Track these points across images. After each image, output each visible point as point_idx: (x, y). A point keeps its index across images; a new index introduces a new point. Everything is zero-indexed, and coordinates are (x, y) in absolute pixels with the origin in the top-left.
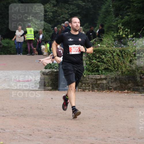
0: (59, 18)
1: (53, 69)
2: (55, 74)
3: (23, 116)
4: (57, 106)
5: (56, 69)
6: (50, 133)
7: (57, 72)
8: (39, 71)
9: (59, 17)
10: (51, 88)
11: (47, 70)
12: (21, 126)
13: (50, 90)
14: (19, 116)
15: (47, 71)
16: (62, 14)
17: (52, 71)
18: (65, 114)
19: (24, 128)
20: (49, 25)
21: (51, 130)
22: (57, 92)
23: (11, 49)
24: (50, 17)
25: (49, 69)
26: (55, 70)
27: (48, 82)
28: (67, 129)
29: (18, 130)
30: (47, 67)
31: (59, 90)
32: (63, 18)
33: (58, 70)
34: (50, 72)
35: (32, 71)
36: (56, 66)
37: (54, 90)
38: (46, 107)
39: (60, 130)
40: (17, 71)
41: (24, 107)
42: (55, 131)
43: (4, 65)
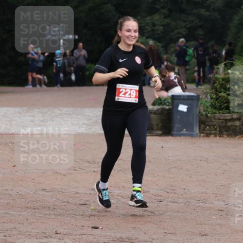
0: (173, 34)
1: (163, 105)
2: (166, 112)
3: (123, 171)
4: (170, 158)
5: (168, 105)
6: (161, 196)
7: (170, 109)
9: (173, 32)
10: (161, 132)
11: (156, 107)
12: (119, 185)
13: (160, 135)
14: (117, 172)
15: (155, 109)
16: (177, 29)
17: (163, 109)
18: (182, 169)
19: (123, 188)
20: (159, 44)
21: (162, 191)
22: (170, 137)
24: (159, 32)
25: (159, 105)
26: (167, 107)
27: (157, 125)
28: (184, 189)
29: (115, 191)
30: (155, 103)
31: (172, 135)
32: (179, 33)
33: (171, 107)
34: (160, 110)
36: (168, 102)
37: (165, 136)
38: (154, 158)
39: (173, 191)
41: (124, 159)
42: (168, 192)
43: (95, 100)
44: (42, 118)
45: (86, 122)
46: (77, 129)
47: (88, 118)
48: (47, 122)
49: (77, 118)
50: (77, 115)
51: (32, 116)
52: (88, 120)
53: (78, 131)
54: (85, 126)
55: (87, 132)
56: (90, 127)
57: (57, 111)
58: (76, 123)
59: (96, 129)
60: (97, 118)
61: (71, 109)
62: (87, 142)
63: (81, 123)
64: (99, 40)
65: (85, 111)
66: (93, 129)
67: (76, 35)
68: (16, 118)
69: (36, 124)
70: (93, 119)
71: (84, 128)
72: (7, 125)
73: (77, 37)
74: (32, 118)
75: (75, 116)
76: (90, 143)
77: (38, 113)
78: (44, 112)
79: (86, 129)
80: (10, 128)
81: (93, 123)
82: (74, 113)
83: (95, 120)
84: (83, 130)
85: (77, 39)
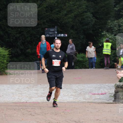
8: (113, 85)
15: (121, 85)
23: (86, 63)
30: (121, 80)
35: (107, 84)
38: (121, 119)
40: (92, 84)
41: (100, 120)
43: (80, 78)
44: (43, 92)
45: (74, 94)
46: (68, 99)
47: (75, 91)
49: (68, 91)
50: (67, 89)
51: (37, 90)
53: (68, 100)
54: (72, 96)
55: (74, 101)
56: (76, 97)
59: (80, 98)
60: (81, 91)
62: (75, 107)
63: (70, 94)
64: (82, 37)
65: (73, 86)
66: (78, 99)
67: (66, 34)
68: (26, 91)
69: (39, 95)
70: (79, 92)
71: (72, 98)
72: (19, 96)
73: (66, 35)
74: (37, 91)
75: (66, 90)
76: (76, 109)
77: (40, 88)
78: (45, 87)
79: (73, 99)
80: (22, 99)
81: (78, 95)
82: (65, 88)
83: (80, 93)
84: (71, 99)
85: (66, 37)
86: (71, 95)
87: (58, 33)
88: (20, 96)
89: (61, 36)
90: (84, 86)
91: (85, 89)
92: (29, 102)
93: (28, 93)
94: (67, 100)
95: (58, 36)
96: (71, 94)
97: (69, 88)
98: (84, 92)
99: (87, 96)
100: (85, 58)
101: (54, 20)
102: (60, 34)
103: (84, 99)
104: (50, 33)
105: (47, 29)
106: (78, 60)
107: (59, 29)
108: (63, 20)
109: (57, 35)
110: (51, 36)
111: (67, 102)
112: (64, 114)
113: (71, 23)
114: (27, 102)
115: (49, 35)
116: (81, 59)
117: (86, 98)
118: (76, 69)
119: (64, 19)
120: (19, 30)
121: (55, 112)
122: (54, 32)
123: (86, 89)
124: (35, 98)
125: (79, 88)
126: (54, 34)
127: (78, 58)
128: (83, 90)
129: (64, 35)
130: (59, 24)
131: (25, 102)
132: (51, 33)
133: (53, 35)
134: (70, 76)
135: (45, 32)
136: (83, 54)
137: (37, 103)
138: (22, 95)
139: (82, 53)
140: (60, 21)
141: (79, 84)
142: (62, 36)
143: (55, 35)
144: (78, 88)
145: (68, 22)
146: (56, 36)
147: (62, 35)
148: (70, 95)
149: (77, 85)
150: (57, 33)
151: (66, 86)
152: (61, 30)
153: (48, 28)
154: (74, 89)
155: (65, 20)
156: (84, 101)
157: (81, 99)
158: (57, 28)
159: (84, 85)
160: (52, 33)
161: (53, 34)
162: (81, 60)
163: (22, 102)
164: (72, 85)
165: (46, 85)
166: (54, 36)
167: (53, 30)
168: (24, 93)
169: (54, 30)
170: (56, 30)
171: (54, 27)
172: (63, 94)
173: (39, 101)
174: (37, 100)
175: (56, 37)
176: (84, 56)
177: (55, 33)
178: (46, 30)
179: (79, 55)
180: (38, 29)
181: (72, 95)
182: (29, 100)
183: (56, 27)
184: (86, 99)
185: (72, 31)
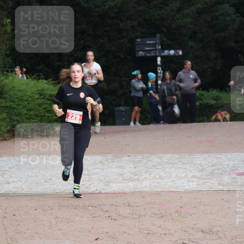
40: (237, 154)
43: (210, 141)
44: (133, 170)
45: (198, 174)
47: (201, 168)
48: (142, 175)
49: (186, 169)
50: (184, 164)
51: (120, 167)
52: (200, 171)
54: (196, 180)
55: (200, 189)
56: (203, 181)
57: (155, 159)
58: (183, 175)
59: (212, 183)
60: (214, 168)
61: (176, 156)
62: (200, 202)
64: (213, 55)
65: (196, 158)
66: (208, 184)
67: (179, 49)
68: (98, 170)
69: (126, 178)
70: (208, 169)
71: (194, 183)
72: (85, 180)
73: (181, 53)
74: (121, 169)
75: (181, 166)
76: (204, 205)
77: (128, 162)
78: (137, 161)
79: (198, 185)
80: (90, 185)
81: (207, 175)
82: (180, 162)
83: (210, 171)
84: (193, 186)
85: (180, 56)
86: (192, 177)
87: (163, 49)
88: (87, 179)
89: (169, 54)
90: (220, 158)
91: (221, 164)
92: (106, 191)
93: (103, 174)
94: (184, 186)
95: (162, 54)
96: (193, 174)
97: (188, 163)
98: (219, 169)
99: (226, 179)
100: (220, 99)
101: (153, 21)
102: (167, 51)
103: (220, 184)
104: (146, 48)
105: (139, 40)
106: (207, 103)
107: (165, 40)
108: (173, 22)
109: (160, 53)
110: (148, 55)
111: (184, 191)
112: (180, 216)
113: (191, 26)
114: (102, 191)
115: (143, 53)
116: (213, 102)
117: (225, 183)
118: (202, 123)
119: (174, 18)
120: (82, 43)
121: (160, 211)
122: (155, 46)
123: (223, 163)
124: (118, 183)
125: (209, 162)
126: (155, 50)
127: (206, 100)
128: (218, 165)
129: (175, 52)
130: (165, 30)
131: (98, 192)
132: (148, 49)
133: (152, 52)
134: (190, 137)
135: (136, 46)
136: (217, 91)
137: (122, 193)
138: (89, 178)
139: (213, 90)
140: (166, 25)
141: (208, 153)
142: (171, 54)
143: (157, 51)
144: (206, 163)
145: (182, 24)
146: (158, 54)
147: (172, 52)
148: (190, 176)
149: (206, 155)
150: (160, 47)
151: (182, 158)
152: (169, 42)
153: (141, 37)
154: (198, 164)
155: (178, 21)
156: (221, 188)
157: (213, 185)
158: (161, 38)
159: (220, 156)
160: (150, 48)
161: (153, 50)
162: (212, 105)
163: (91, 192)
164: (194, 157)
165: (140, 157)
166: (154, 55)
167: (152, 42)
168: (94, 174)
169: (154, 42)
170: (158, 42)
171: (155, 36)
172: (177, 175)
173: (126, 190)
174: (121, 188)
175: (158, 56)
176: (218, 96)
177: (157, 48)
178: (137, 43)
179: (208, 93)
180: (122, 41)
181: (195, 177)
182: (104, 187)
183: (158, 36)
184: (224, 185)
185: (191, 43)
